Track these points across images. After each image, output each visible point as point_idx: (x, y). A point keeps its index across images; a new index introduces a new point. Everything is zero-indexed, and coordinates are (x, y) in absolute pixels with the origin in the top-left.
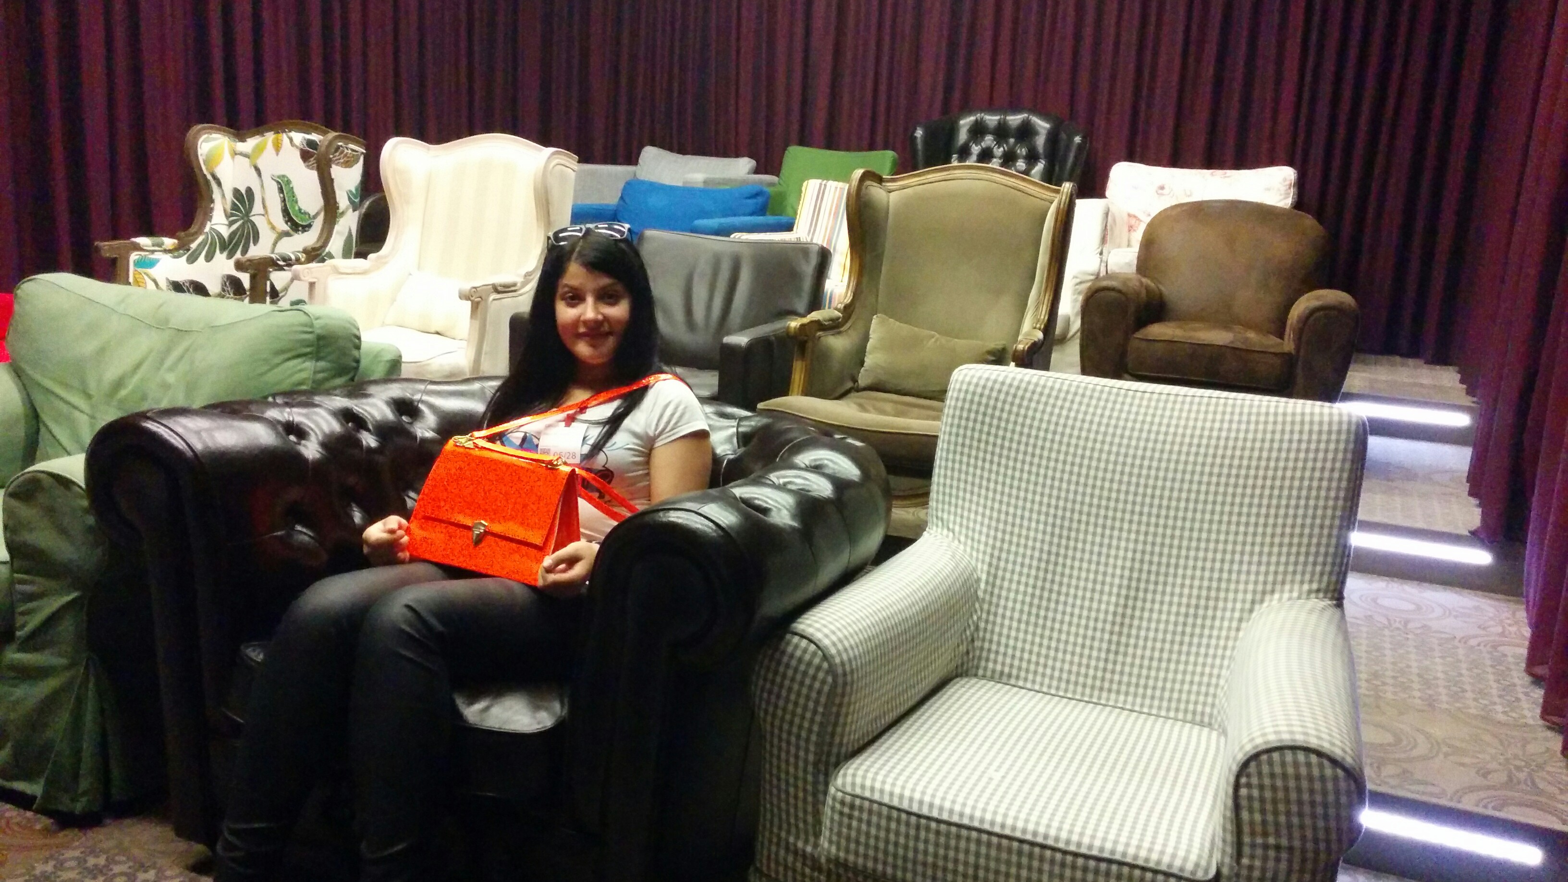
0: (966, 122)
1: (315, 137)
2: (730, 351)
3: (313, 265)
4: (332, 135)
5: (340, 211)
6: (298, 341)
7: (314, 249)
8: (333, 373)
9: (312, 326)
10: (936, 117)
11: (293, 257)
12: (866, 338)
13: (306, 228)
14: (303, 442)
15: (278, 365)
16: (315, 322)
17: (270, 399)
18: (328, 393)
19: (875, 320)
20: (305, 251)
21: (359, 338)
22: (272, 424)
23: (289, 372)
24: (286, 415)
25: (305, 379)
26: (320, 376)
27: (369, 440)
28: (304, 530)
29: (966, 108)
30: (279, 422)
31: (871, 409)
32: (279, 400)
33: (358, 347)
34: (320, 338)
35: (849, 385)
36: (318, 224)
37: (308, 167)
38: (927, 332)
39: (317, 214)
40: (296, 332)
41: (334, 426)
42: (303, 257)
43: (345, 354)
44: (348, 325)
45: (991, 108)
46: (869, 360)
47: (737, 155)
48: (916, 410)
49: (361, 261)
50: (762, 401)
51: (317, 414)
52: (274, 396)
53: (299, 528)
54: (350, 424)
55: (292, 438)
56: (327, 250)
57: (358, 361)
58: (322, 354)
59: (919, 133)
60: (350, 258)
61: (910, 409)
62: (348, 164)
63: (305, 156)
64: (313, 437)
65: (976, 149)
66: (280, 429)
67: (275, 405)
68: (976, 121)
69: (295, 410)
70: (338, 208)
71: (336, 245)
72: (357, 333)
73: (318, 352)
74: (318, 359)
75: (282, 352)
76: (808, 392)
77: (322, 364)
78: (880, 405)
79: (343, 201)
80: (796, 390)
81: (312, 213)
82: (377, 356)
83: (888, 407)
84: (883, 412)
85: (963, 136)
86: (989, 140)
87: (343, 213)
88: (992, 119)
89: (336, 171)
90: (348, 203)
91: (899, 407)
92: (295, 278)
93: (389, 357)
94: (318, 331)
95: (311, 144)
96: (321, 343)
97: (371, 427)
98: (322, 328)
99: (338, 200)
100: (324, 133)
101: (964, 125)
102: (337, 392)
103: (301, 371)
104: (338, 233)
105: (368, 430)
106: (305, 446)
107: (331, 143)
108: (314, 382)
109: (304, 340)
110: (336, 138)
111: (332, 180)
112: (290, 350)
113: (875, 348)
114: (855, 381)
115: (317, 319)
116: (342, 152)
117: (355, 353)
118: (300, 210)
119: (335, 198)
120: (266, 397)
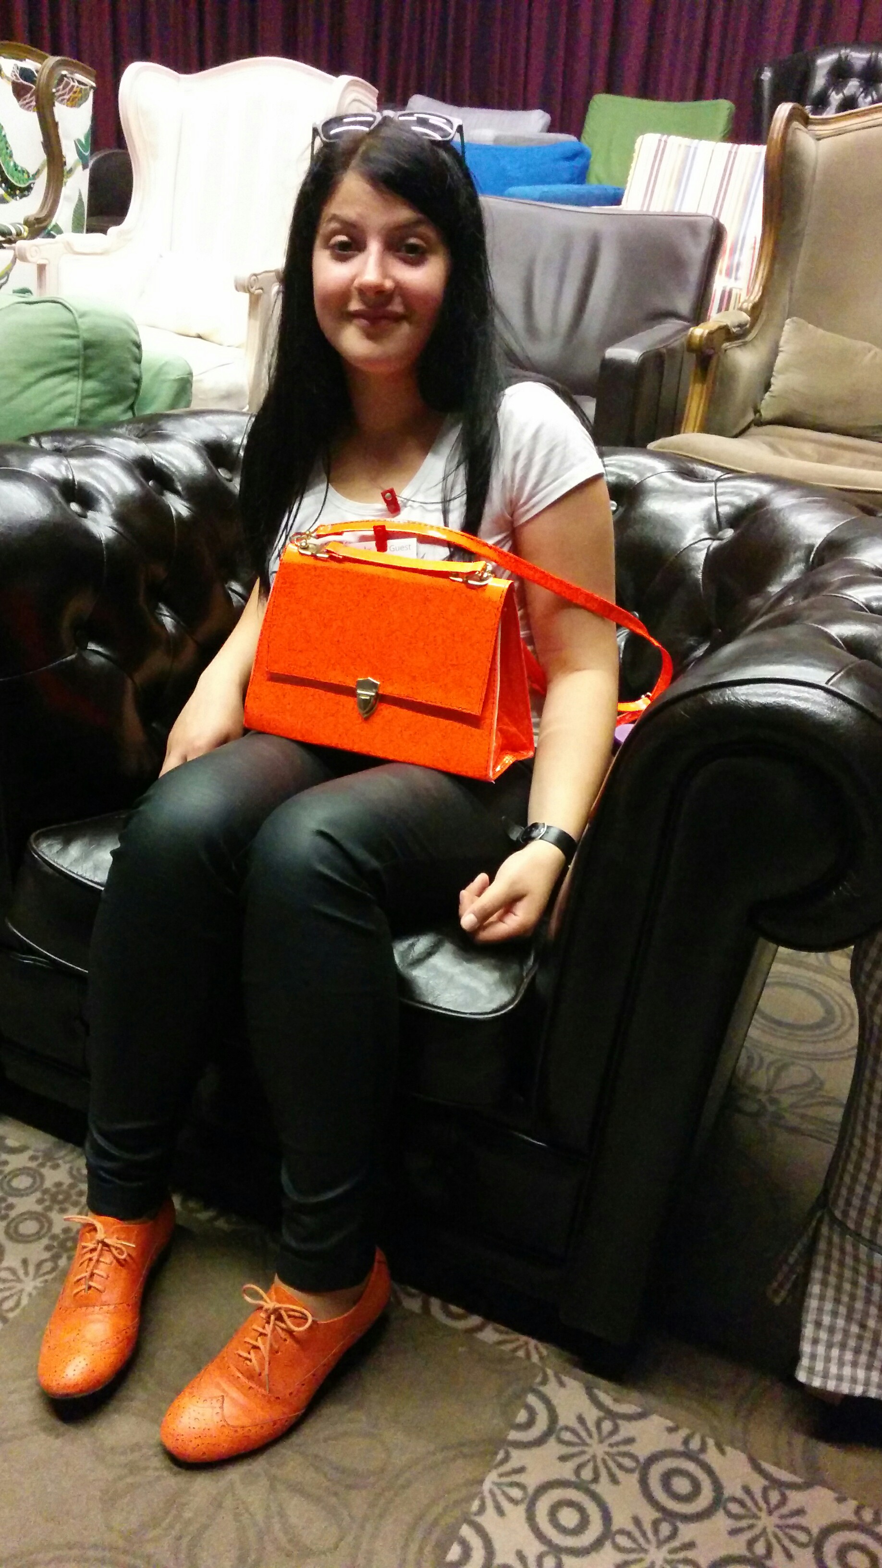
0: (825, 61)
1: (30, 64)
2: (612, 369)
3: (39, 241)
4: (52, 60)
5: (67, 167)
6: (56, 350)
7: (38, 220)
8: (108, 397)
9: (74, 325)
10: (786, 54)
11: (14, 232)
12: (775, 352)
13: (26, 191)
14: (90, 514)
15: (29, 386)
16: (79, 321)
17: (33, 443)
18: (107, 429)
19: (788, 326)
20: (27, 222)
21: (138, 346)
22: (43, 483)
23: (45, 398)
24: (63, 469)
25: (71, 407)
26: (89, 403)
27: (179, 506)
28: (100, 649)
29: (826, 43)
30: (54, 481)
31: (788, 452)
32: (47, 444)
33: (138, 361)
34: (88, 345)
35: (750, 417)
36: (41, 185)
37: (22, 106)
38: (860, 344)
39: (38, 172)
40: (50, 335)
41: (129, 485)
42: (25, 231)
43: (122, 370)
44: (125, 327)
45: (857, 43)
46: (777, 383)
47: (526, 106)
48: (848, 455)
49: (97, 236)
50: (653, 440)
51: (98, 466)
52: (38, 437)
53: (92, 646)
54: (151, 483)
55: (74, 507)
56: (54, 222)
57: (138, 381)
58: (91, 370)
59: (767, 75)
60: (82, 232)
61: (841, 452)
62: (75, 102)
63: (19, 91)
64: (104, 507)
65: (835, 98)
66: (55, 491)
67: (40, 452)
68: (840, 60)
69: (74, 462)
70: (65, 163)
71: (64, 215)
72: (134, 336)
73: (86, 367)
74: (87, 377)
75: (35, 365)
76: (707, 427)
77: (91, 385)
78: (796, 445)
79: (70, 155)
80: (691, 422)
81: (32, 172)
82: (159, 372)
83: (808, 448)
84: (802, 456)
85: (819, 82)
86: (853, 86)
87: (71, 171)
88: (859, 57)
89: (61, 112)
90: (77, 157)
91: (823, 449)
92: (20, 257)
93: (176, 374)
94: (85, 335)
95: (26, 74)
96: (90, 352)
97: (180, 488)
98: (89, 330)
99: (64, 153)
100: (41, 59)
101: (823, 65)
102: (122, 431)
103: (64, 394)
104: (66, 198)
105: (176, 492)
106: (94, 520)
107: (53, 69)
108: (82, 411)
109: (64, 348)
110: (59, 64)
111: (56, 125)
112: (45, 364)
113: (786, 369)
114: (757, 411)
115: (82, 315)
116: (68, 84)
117: (134, 368)
118: (15, 165)
119: (61, 151)
120: (26, 439)
